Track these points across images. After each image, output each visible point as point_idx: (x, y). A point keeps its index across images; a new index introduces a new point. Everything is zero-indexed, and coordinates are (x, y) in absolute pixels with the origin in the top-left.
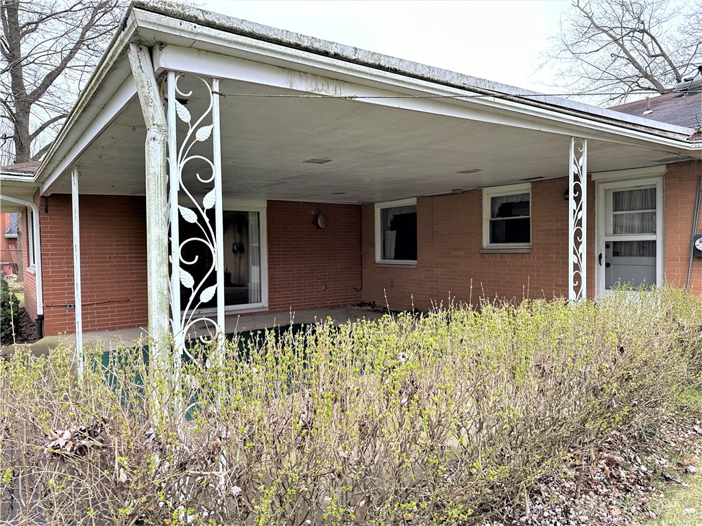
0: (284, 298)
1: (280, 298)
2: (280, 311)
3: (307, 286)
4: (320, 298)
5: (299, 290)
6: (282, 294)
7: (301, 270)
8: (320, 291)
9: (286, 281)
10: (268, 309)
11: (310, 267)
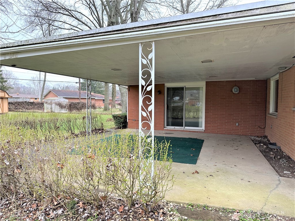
0: (212, 127)
1: (211, 126)
2: (210, 133)
3: (227, 123)
4: (234, 129)
5: (222, 124)
6: (211, 125)
7: (223, 115)
8: (234, 126)
9: (214, 119)
10: (204, 131)
11: (228, 113)
